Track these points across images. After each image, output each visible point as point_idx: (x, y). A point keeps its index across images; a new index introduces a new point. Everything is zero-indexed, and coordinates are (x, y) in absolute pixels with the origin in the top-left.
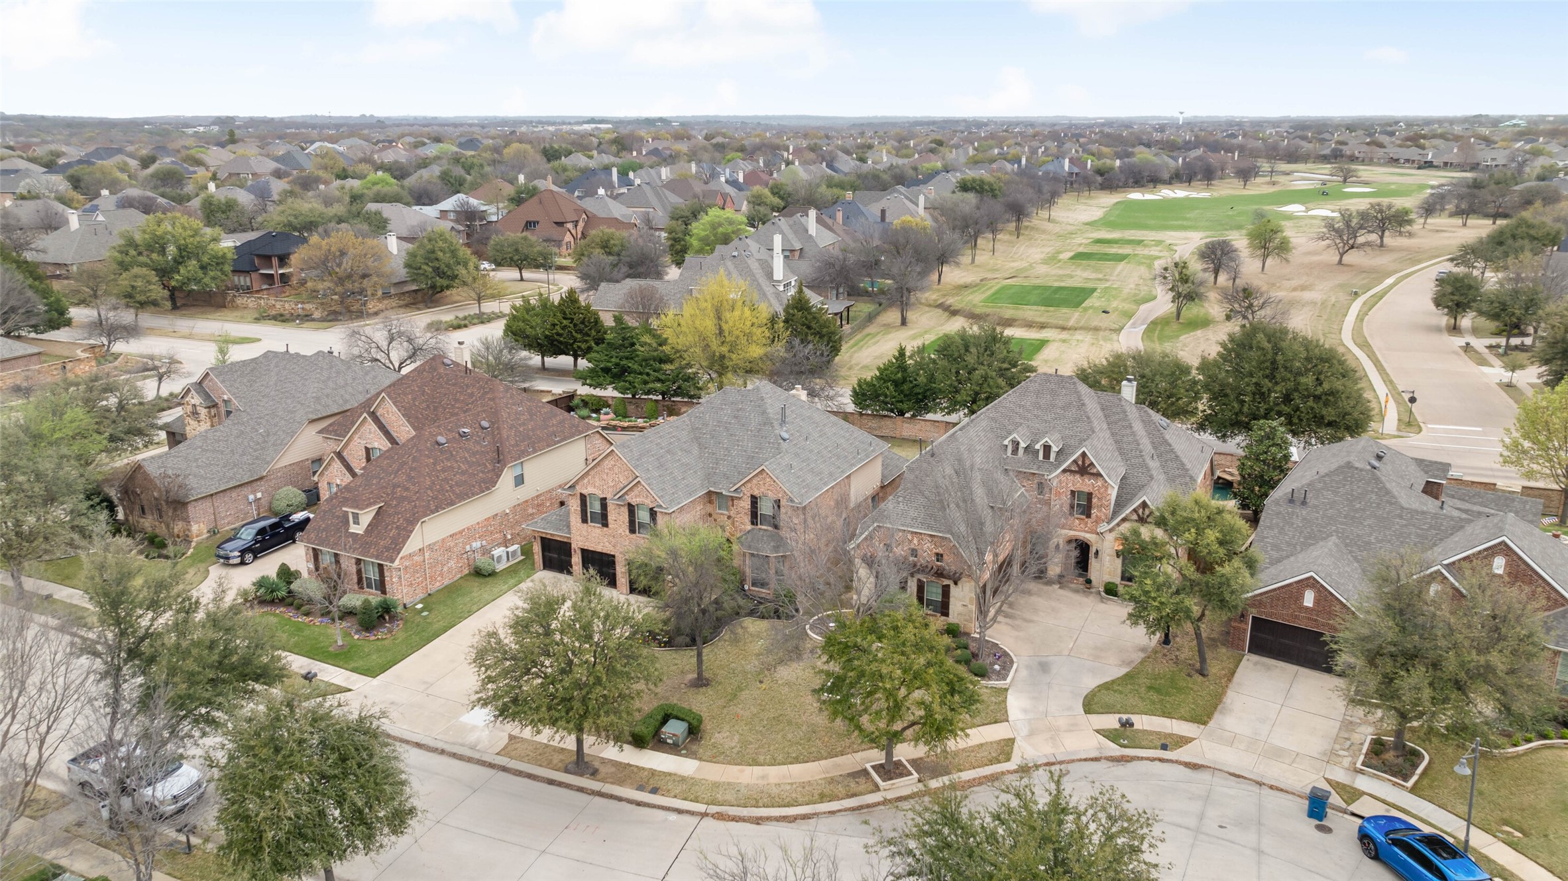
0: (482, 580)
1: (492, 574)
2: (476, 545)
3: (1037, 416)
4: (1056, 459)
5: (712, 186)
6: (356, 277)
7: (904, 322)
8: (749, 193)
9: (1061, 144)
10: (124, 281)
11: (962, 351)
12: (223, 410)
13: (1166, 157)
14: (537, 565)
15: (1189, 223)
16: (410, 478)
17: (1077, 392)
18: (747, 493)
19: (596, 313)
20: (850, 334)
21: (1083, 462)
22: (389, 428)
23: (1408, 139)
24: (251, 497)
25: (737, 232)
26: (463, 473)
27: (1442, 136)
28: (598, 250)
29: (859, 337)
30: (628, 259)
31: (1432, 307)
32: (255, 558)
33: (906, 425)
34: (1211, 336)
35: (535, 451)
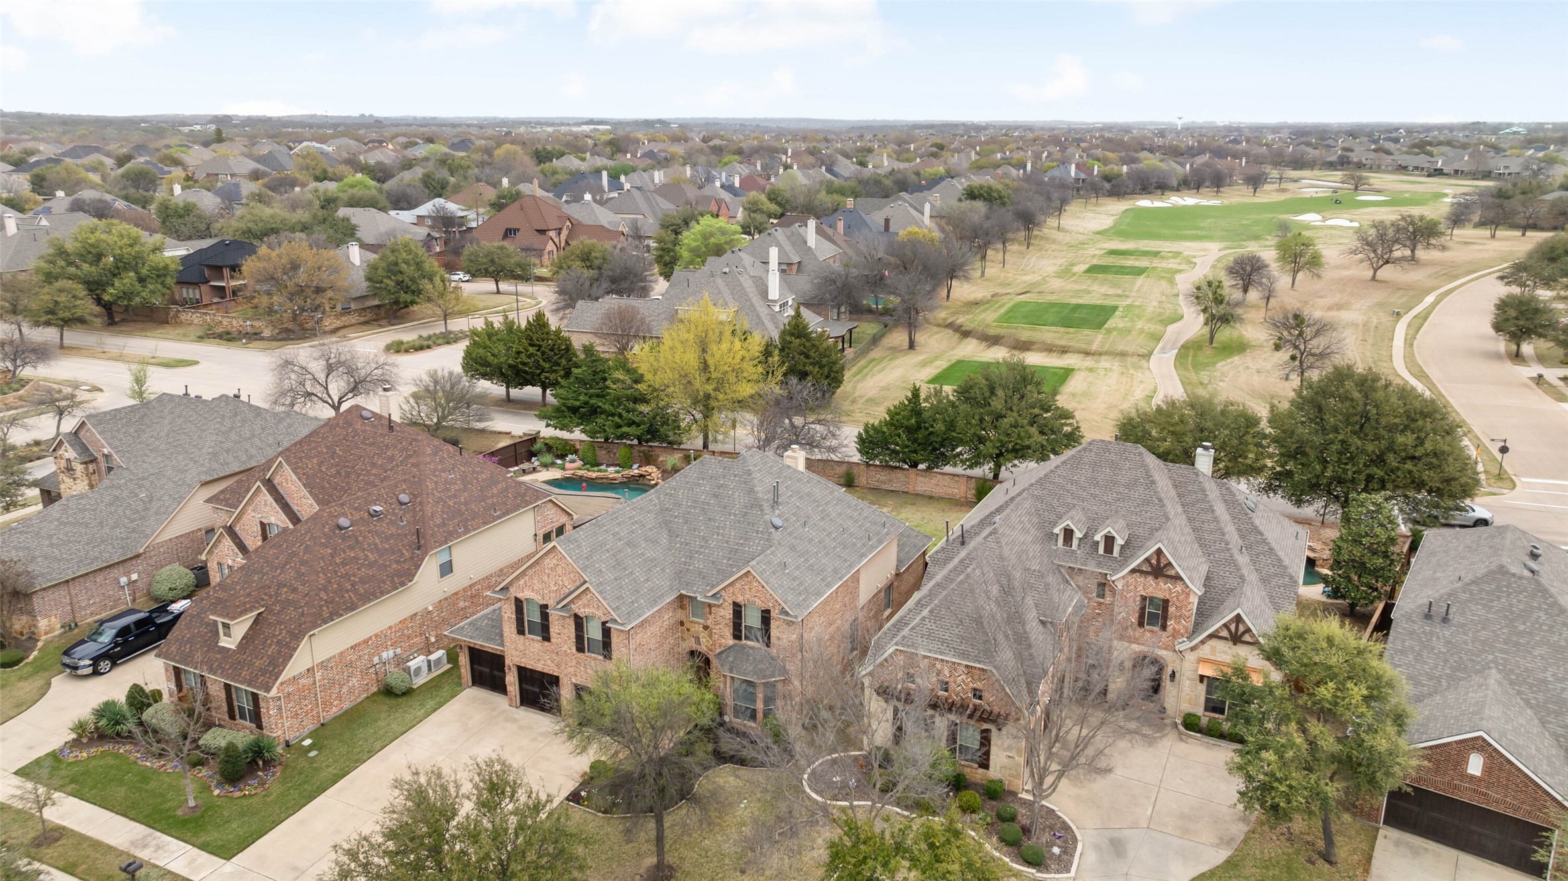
0: (393, 701)
1: (408, 692)
2: (387, 654)
3: (1094, 496)
4: (1121, 553)
5: (707, 191)
6: (309, 291)
7: (912, 345)
8: (744, 199)
9: (1063, 149)
10: (46, 295)
11: (987, 394)
12: (103, 466)
13: (1173, 164)
14: (464, 681)
15: (1204, 233)
16: (300, 575)
17: (1144, 466)
18: (728, 599)
19: (568, 340)
20: (854, 359)
21: (1158, 560)
22: (288, 500)
23: (1414, 146)
24: (123, 580)
25: (731, 243)
26: (371, 565)
27: (1449, 143)
28: (578, 263)
29: (863, 362)
30: (610, 273)
31: (1492, 332)
32: (114, 664)
33: (920, 479)
34: (1251, 364)
35: (467, 531)
